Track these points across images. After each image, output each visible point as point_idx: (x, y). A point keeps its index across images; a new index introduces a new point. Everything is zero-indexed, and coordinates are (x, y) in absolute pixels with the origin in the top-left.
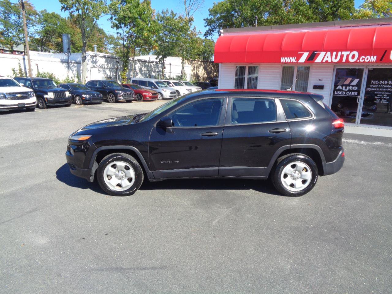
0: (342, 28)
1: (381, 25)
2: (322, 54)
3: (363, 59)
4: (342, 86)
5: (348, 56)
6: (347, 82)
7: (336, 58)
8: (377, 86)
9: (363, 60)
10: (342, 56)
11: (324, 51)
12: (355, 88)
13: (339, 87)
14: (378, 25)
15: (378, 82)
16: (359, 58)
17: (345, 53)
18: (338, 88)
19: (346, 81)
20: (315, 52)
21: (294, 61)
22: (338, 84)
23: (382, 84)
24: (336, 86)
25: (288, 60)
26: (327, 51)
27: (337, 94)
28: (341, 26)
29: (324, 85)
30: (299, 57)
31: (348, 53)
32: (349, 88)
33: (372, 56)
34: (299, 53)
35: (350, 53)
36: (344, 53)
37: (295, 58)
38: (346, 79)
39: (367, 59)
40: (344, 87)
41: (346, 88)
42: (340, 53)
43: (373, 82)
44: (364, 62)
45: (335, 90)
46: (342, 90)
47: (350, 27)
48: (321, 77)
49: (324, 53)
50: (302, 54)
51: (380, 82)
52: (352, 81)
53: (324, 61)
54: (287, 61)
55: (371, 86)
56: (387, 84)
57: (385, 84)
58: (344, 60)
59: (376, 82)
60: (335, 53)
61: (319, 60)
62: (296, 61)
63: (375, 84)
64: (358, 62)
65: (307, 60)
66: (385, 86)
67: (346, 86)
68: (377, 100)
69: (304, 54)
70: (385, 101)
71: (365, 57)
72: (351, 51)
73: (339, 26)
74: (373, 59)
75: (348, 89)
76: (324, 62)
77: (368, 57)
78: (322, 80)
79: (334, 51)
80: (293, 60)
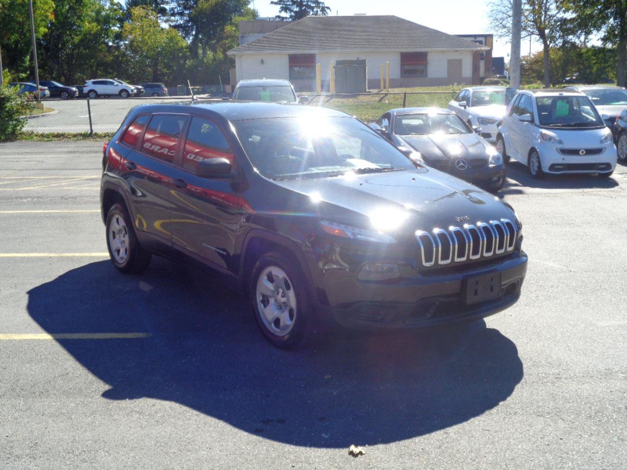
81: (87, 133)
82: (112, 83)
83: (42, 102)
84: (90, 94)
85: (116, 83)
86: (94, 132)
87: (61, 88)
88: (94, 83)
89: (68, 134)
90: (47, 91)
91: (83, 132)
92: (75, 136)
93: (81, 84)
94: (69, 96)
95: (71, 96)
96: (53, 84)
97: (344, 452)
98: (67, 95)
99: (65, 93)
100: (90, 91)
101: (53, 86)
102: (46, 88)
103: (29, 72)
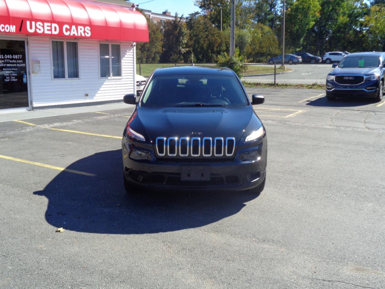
3: (3, 28)
8: (3, 61)
9: (4, 30)
23: (8, 59)
39: (7, 28)
44: (5, 32)
51: (5, 57)
56: (12, 59)
57: (10, 59)
66: (11, 61)
68: (7, 78)
70: (15, 79)
71: (5, 25)
77: (8, 26)
81: (272, 84)
82: (341, 54)
83: (284, 65)
84: (327, 61)
85: (343, 54)
86: (276, 83)
87: (312, 57)
88: (330, 54)
89: (262, 84)
90: (300, 59)
91: (270, 83)
92: (266, 85)
93: (322, 55)
94: (316, 62)
95: (317, 62)
96: (308, 55)
97: (55, 229)
98: (314, 61)
99: (313, 60)
100: (327, 59)
101: (307, 56)
102: (300, 57)
103: (302, 48)
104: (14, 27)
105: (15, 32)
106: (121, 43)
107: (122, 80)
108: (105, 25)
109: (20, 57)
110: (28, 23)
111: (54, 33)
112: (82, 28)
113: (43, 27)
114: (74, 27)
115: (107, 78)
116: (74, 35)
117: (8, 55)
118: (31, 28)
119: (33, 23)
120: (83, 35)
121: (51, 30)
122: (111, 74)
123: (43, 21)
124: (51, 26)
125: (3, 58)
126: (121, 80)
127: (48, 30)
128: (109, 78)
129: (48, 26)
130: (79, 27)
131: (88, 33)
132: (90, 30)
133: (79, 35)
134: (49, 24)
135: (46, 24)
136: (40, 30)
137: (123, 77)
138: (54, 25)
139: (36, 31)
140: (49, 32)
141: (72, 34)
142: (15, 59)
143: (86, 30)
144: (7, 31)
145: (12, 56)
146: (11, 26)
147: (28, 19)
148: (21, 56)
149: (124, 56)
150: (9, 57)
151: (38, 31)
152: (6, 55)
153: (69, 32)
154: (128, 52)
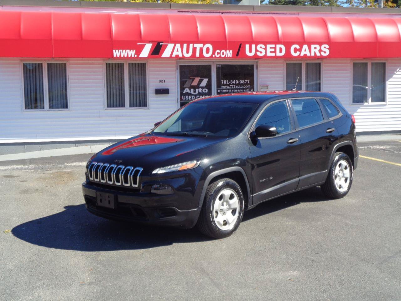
0: (179, 13)
1: (222, 13)
2: (170, 46)
3: (218, 53)
4: (190, 89)
5: (201, 49)
6: (195, 83)
7: (188, 52)
8: (228, 87)
9: (219, 55)
10: (195, 49)
11: (172, 42)
12: (205, 91)
13: (187, 90)
14: (220, 13)
15: (228, 82)
16: (214, 53)
17: (198, 46)
18: (184, 92)
19: (194, 81)
20: (160, 44)
21: (133, 56)
22: (185, 86)
23: (233, 84)
24: (182, 89)
25: (124, 53)
26: (175, 42)
27: (185, 100)
28: (179, 11)
29: (169, 88)
30: (139, 50)
31: (201, 45)
32: (199, 91)
33: (227, 50)
34: (138, 44)
35: (203, 46)
36: (196, 45)
37: (134, 51)
38: (193, 80)
39: (223, 53)
40: (192, 90)
41: (195, 92)
42: (191, 45)
43: (224, 82)
44: (220, 57)
45: (182, 94)
46: (190, 94)
47: (189, 12)
48: (162, 77)
49: (173, 45)
50: (144, 46)
51: (231, 82)
52: (200, 82)
53: (174, 55)
54: (122, 56)
55: (222, 87)
56: (239, 84)
57: (236, 84)
58: (198, 55)
59: (227, 82)
60: (185, 46)
61: (166, 54)
62: (136, 56)
63: (226, 85)
64: (214, 58)
65: (152, 54)
66: (236, 86)
67: (195, 88)
69: (146, 46)
71: (221, 51)
72: (204, 43)
73: (176, 10)
74: (229, 53)
75: (197, 92)
76: (173, 58)
77: (224, 51)
78: (164, 82)
79: (185, 42)
80: (132, 53)
104: (231, 51)
105: (231, 56)
106: (387, 60)
107: (387, 106)
108: (351, 41)
109: (247, 82)
110: (247, 46)
111: (278, 54)
112: (318, 47)
113: (265, 49)
114: (305, 47)
115: (363, 104)
116: (305, 55)
117: (234, 81)
118: (250, 51)
119: (253, 46)
120: (318, 54)
121: (275, 52)
122: (370, 99)
123: (265, 43)
124: (275, 48)
125: (228, 83)
126: (385, 107)
127: (271, 52)
128: (366, 104)
129: (271, 48)
130: (313, 46)
131: (325, 52)
132: (328, 48)
133: (313, 54)
134: (273, 46)
135: (269, 46)
136: (261, 52)
137: (388, 103)
138: (278, 46)
139: (256, 54)
140: (273, 54)
141: (302, 55)
142: (242, 85)
143: (323, 48)
144: (223, 56)
145: (239, 81)
146: (228, 51)
147: (247, 43)
148: (249, 80)
149: (391, 77)
150: (235, 83)
151: (258, 54)
152: (232, 81)
153: (298, 53)
154: (398, 71)
